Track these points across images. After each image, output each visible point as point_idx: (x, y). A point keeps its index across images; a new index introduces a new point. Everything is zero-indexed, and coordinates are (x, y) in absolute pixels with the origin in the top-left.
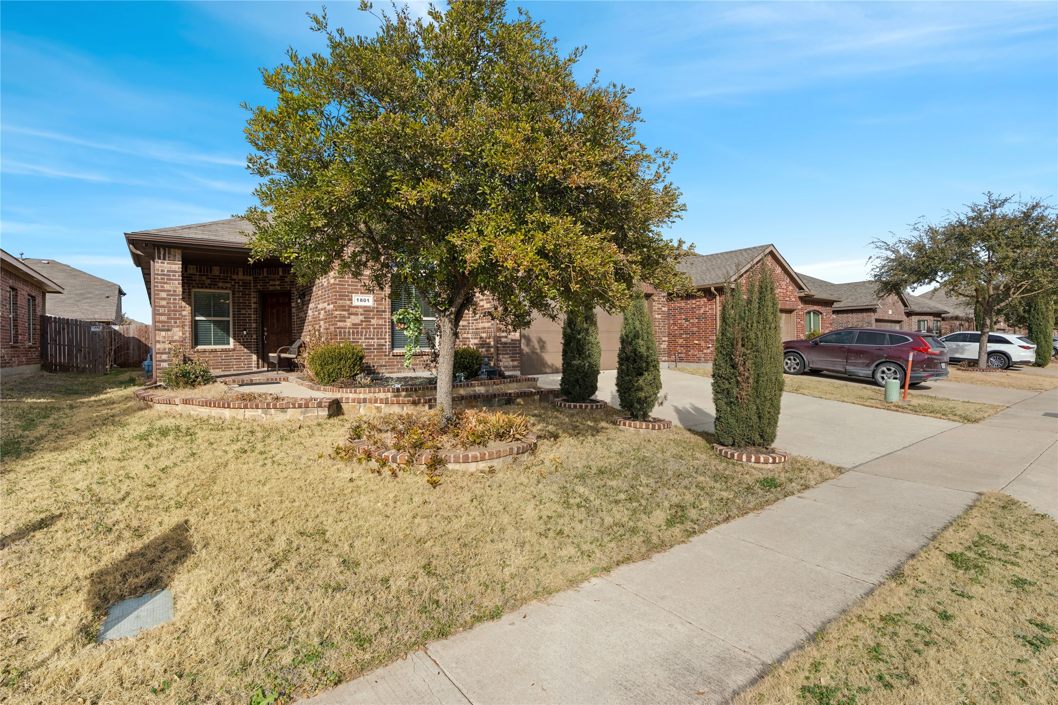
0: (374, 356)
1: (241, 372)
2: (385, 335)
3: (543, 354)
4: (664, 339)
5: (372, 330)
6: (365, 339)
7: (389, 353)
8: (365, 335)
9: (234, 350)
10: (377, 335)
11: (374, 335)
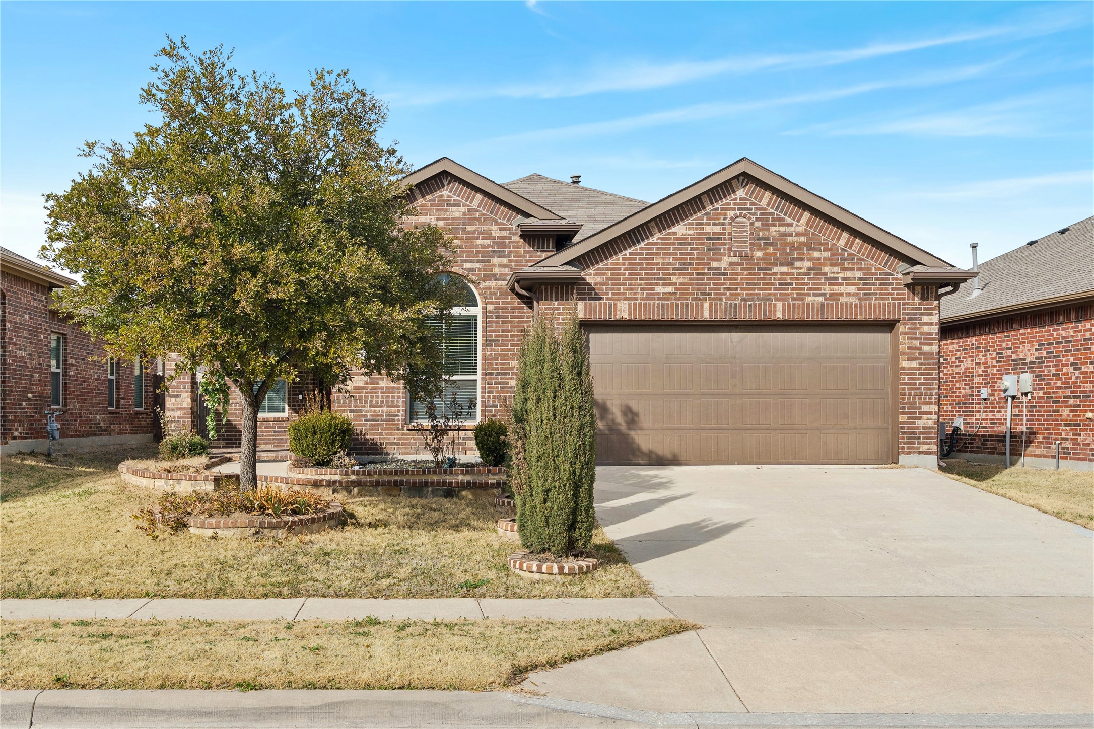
0: (382, 430)
1: (280, 448)
2: (398, 402)
3: (632, 434)
4: (925, 408)
5: (380, 395)
6: (371, 406)
7: (403, 427)
8: (371, 402)
9: (288, 420)
10: (387, 402)
11: (382, 402)
